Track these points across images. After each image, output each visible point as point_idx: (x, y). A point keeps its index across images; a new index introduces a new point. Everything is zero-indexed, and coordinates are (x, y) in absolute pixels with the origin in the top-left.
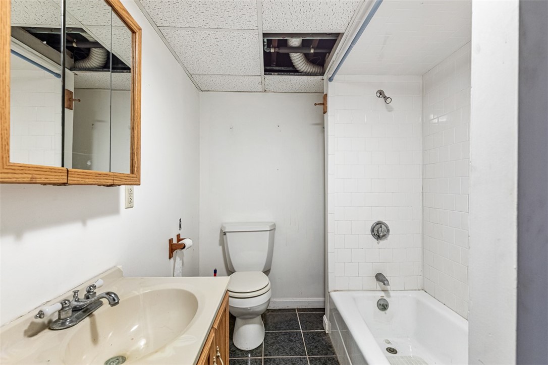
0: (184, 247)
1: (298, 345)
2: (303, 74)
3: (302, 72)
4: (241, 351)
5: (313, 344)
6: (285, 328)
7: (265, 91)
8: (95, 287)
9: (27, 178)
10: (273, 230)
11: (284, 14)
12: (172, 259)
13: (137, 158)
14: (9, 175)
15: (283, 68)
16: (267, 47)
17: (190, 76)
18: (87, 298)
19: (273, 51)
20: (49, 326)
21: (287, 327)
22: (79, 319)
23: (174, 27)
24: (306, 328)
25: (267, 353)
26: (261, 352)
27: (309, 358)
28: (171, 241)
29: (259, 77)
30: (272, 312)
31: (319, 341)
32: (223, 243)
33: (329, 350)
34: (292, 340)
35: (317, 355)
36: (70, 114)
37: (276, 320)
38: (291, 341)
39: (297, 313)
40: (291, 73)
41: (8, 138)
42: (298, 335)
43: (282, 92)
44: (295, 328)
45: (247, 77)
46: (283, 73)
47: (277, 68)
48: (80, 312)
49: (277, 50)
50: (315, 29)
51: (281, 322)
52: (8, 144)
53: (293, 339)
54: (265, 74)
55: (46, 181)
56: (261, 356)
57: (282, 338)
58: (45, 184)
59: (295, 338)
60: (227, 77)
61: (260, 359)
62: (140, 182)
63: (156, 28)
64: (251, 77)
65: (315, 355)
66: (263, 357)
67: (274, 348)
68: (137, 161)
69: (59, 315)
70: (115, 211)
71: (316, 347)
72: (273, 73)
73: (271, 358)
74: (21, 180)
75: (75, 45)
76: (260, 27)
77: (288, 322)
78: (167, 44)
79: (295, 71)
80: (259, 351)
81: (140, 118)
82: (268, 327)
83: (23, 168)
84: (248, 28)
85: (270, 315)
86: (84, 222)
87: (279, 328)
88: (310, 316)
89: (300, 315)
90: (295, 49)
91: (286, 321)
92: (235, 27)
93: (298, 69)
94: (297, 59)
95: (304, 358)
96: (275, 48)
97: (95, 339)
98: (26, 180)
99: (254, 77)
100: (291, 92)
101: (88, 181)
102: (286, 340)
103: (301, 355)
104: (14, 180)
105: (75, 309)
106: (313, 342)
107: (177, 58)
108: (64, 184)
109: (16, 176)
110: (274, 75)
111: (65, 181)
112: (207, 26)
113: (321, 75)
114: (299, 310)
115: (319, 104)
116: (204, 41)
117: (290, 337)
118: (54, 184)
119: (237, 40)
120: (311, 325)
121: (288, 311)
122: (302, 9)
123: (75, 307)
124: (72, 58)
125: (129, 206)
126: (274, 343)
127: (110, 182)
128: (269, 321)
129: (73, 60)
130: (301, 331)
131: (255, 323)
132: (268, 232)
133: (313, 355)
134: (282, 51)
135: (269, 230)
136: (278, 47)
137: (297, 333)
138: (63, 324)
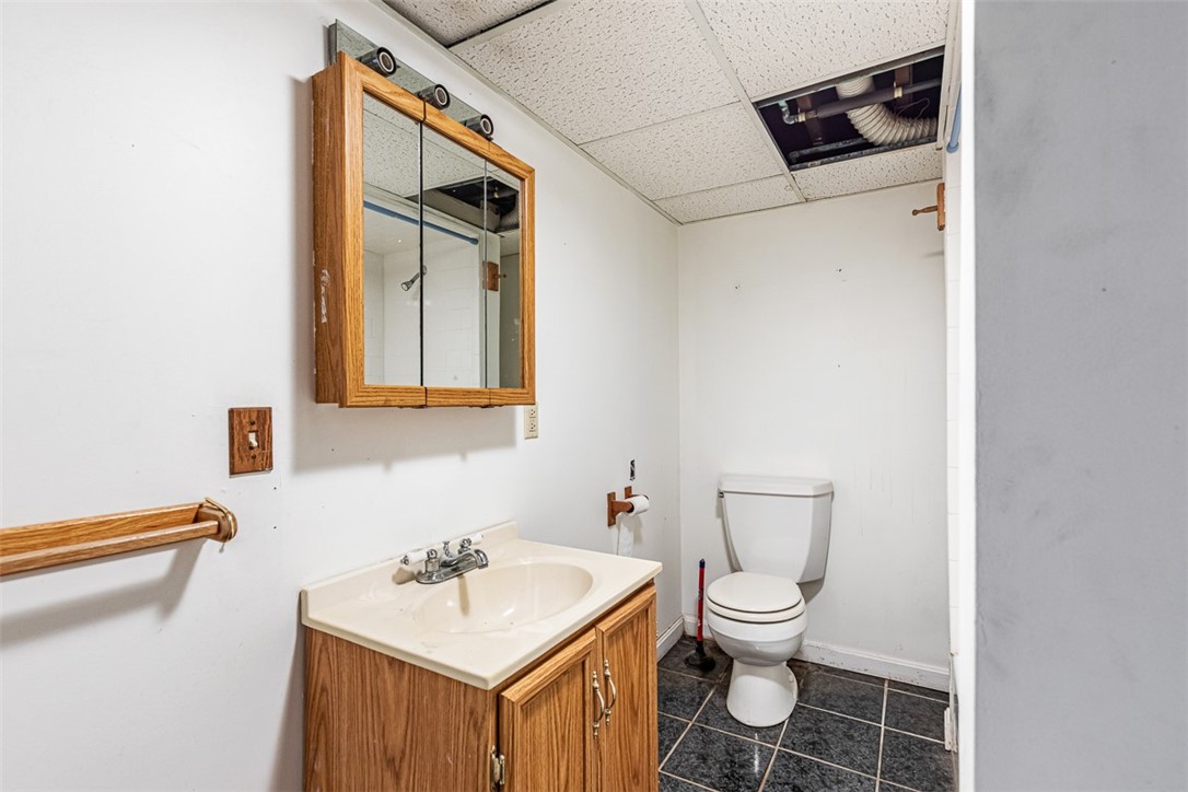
0: (632, 510)
1: (863, 750)
2: (881, 148)
3: (879, 146)
4: (738, 722)
5: (903, 760)
6: (844, 709)
7: (807, 200)
8: (469, 542)
9: (381, 400)
10: (826, 495)
11: (780, 61)
12: (614, 528)
13: (529, 365)
14: (364, 399)
15: (841, 145)
16: (791, 114)
17: (652, 203)
18: (460, 552)
19: (804, 119)
20: (416, 577)
21: (851, 709)
22: (447, 577)
23: (601, 138)
24: (898, 723)
25: (788, 742)
26: (777, 737)
27: (881, 782)
28: (611, 496)
29: (782, 178)
30: (827, 671)
31: (921, 758)
32: (721, 513)
33: (939, 784)
34: (852, 736)
35: (905, 784)
36: (495, 297)
37: (829, 689)
38: (851, 738)
39: (886, 690)
40: (852, 154)
41: (363, 359)
42: (871, 732)
43: (847, 195)
44: (868, 716)
45: (756, 184)
46: (832, 159)
47: (828, 148)
48: (449, 569)
49: (812, 115)
50: (865, 61)
51: (839, 697)
52: (362, 365)
53: (856, 735)
54: (791, 170)
55: (401, 403)
56: (775, 744)
57: (832, 726)
58: (401, 407)
59: (862, 735)
60: (717, 192)
61: (770, 749)
62: (534, 399)
63: (577, 148)
64: (764, 181)
65: (899, 782)
66: (777, 748)
67: (806, 738)
68: (530, 368)
69: (426, 567)
70: (508, 441)
71: (908, 768)
72: (809, 164)
73: (794, 755)
74: (375, 403)
75: (496, 196)
76: (742, 95)
77: (857, 701)
78: (601, 165)
79: (866, 146)
80: (772, 733)
81: (534, 304)
82: (806, 698)
83: (377, 390)
84: (720, 104)
85: (818, 676)
86: (463, 455)
87: (831, 705)
88: (917, 703)
89: (890, 694)
90: (858, 101)
91: (852, 697)
92: (696, 110)
93: (871, 141)
94: (868, 121)
95: (869, 779)
96: (806, 111)
97: (465, 608)
98: (381, 403)
99: (770, 180)
100: (870, 191)
101: (452, 401)
102: (840, 734)
103: (863, 772)
104: (368, 404)
105: (445, 565)
106: (902, 756)
107: (621, 181)
108: (422, 407)
109: (370, 399)
110: (812, 166)
111: (424, 403)
112: (650, 123)
113: (930, 141)
114: (893, 683)
115: (923, 211)
116: (653, 145)
117: (850, 729)
118: (413, 407)
119: (709, 128)
120: (912, 721)
121: (863, 678)
122: (815, 39)
123: (445, 562)
124: (497, 214)
125: (531, 434)
126: (809, 729)
127: (486, 402)
128: (812, 688)
129: (498, 216)
130: (882, 726)
131: (767, 677)
132: (811, 499)
133: (894, 781)
134: (824, 113)
135: (814, 496)
136: (815, 108)
137: (869, 727)
138: (430, 578)
